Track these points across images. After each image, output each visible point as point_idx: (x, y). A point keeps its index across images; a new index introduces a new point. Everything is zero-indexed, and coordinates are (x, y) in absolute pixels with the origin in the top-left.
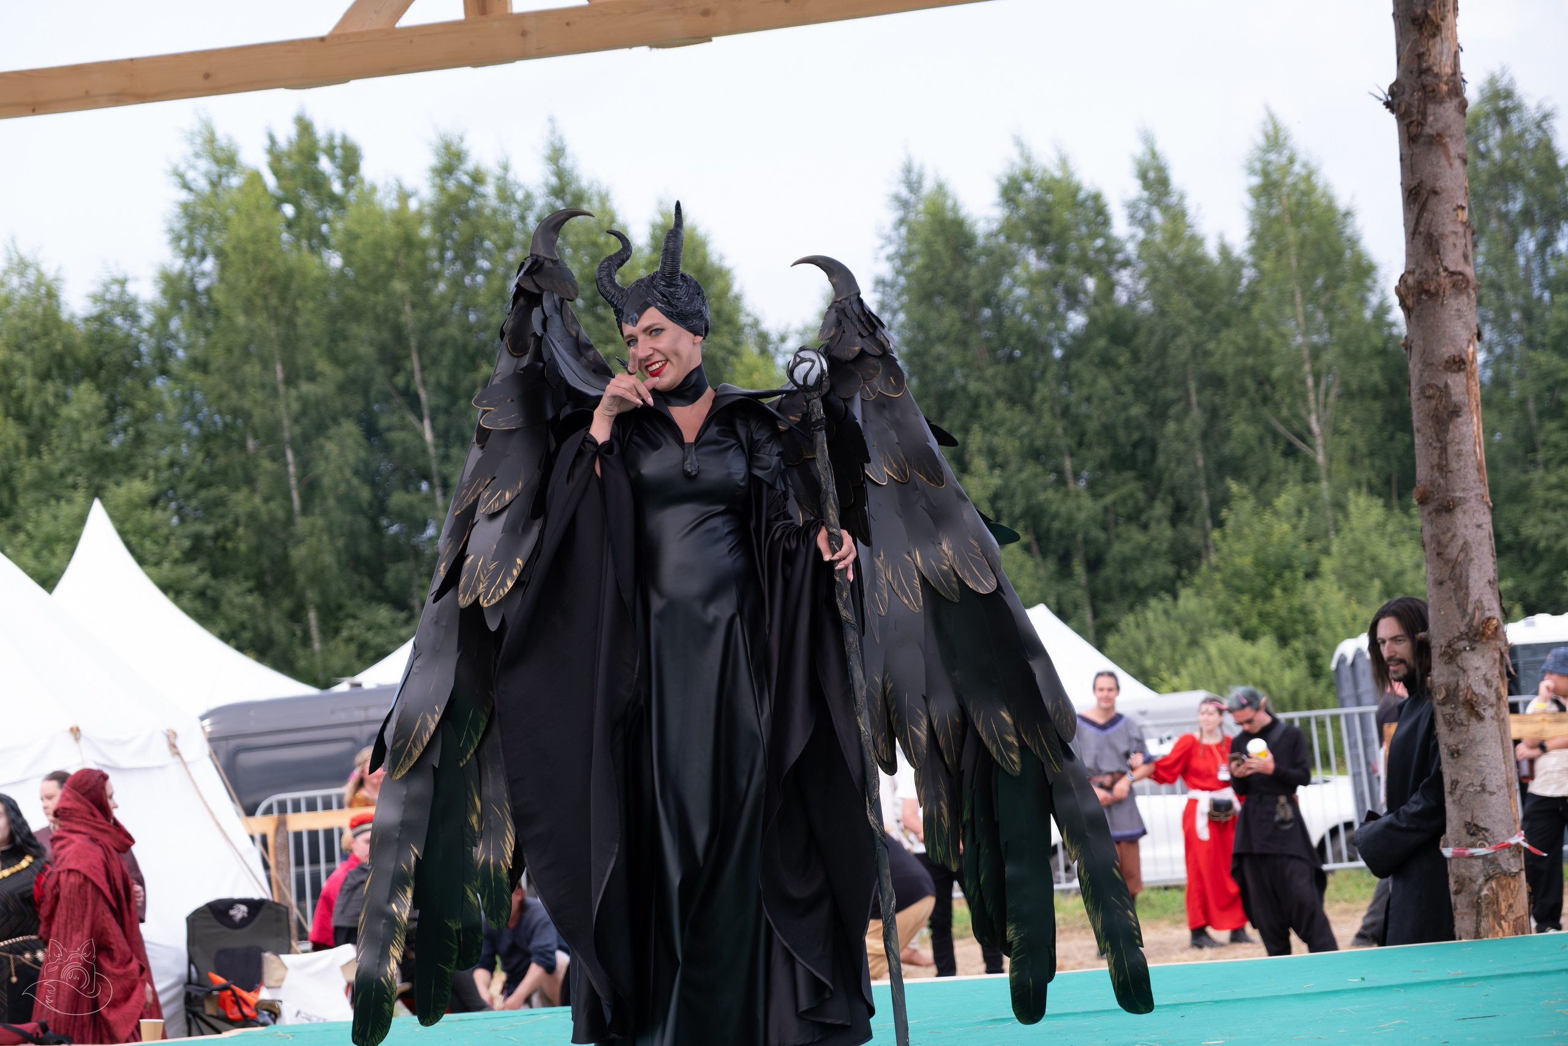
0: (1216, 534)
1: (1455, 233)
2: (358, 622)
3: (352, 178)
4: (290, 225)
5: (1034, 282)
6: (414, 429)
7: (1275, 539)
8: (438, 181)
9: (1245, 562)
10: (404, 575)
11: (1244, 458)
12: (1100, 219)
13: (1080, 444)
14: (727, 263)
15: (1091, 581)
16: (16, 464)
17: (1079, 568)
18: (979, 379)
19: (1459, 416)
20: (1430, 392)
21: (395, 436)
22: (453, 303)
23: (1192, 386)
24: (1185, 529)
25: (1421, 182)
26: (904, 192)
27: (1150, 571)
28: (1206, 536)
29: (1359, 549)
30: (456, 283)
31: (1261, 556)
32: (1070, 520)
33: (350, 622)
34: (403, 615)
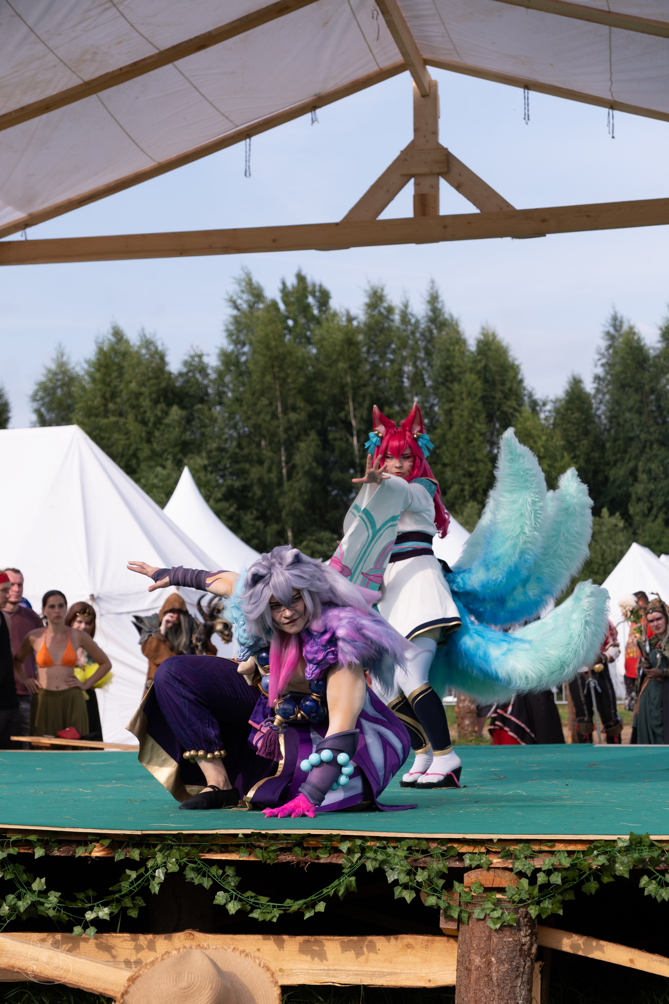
2: (314, 538)
3: (324, 308)
4: (290, 330)
6: (348, 440)
8: (370, 311)
10: (337, 516)
14: (517, 363)
21: (338, 444)
22: (372, 376)
26: (612, 331)
30: (374, 365)
33: (309, 537)
34: (335, 536)
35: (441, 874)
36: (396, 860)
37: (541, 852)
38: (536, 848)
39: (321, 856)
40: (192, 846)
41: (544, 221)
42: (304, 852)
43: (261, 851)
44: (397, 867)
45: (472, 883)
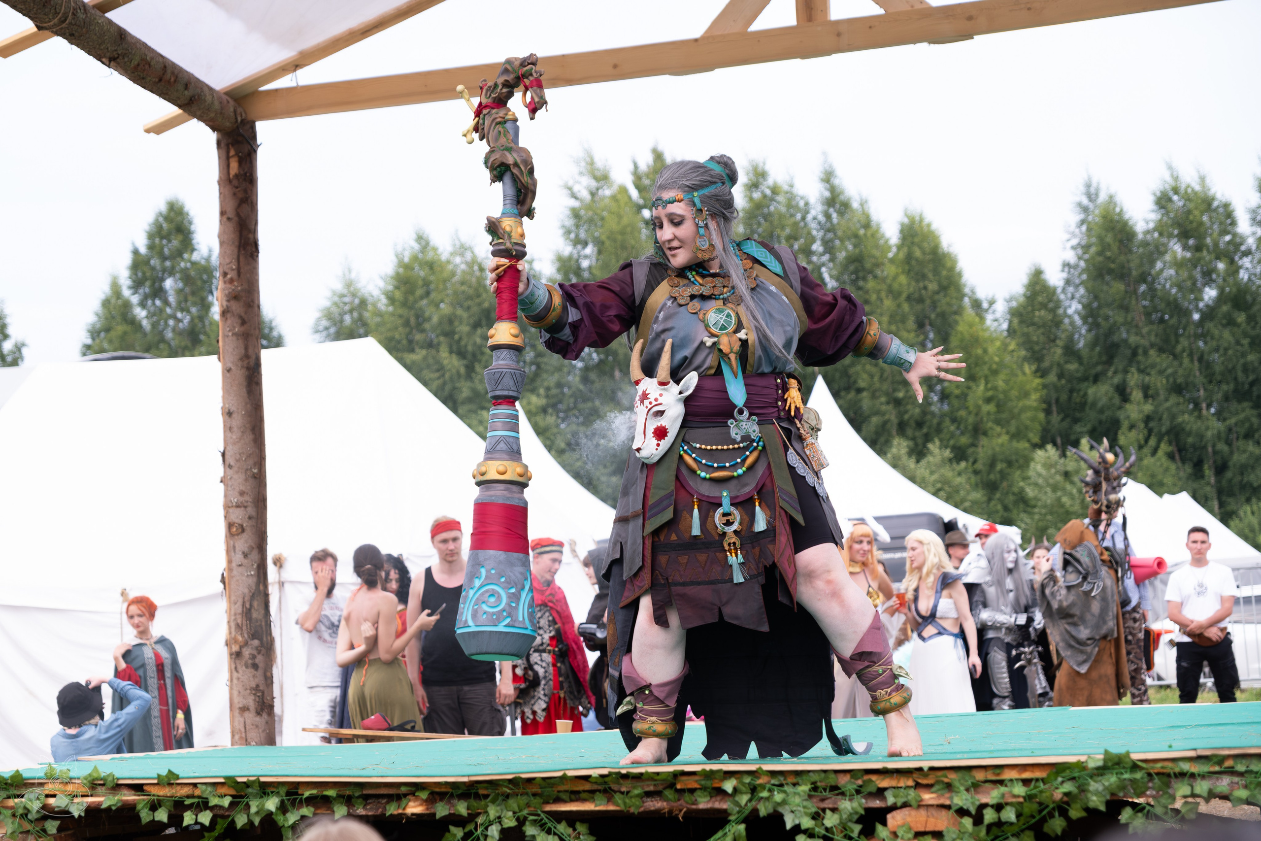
5: (1179, 265)
12: (1229, 221)
16: (458, 385)
17: (1208, 472)
18: (1137, 334)
26: (1085, 201)
32: (1201, 437)
35: (856, 817)
36: (797, 800)
37: (986, 782)
38: (980, 776)
39: (699, 799)
40: (534, 795)
41: (970, 18)
42: (676, 796)
43: (622, 796)
44: (799, 808)
45: (897, 825)
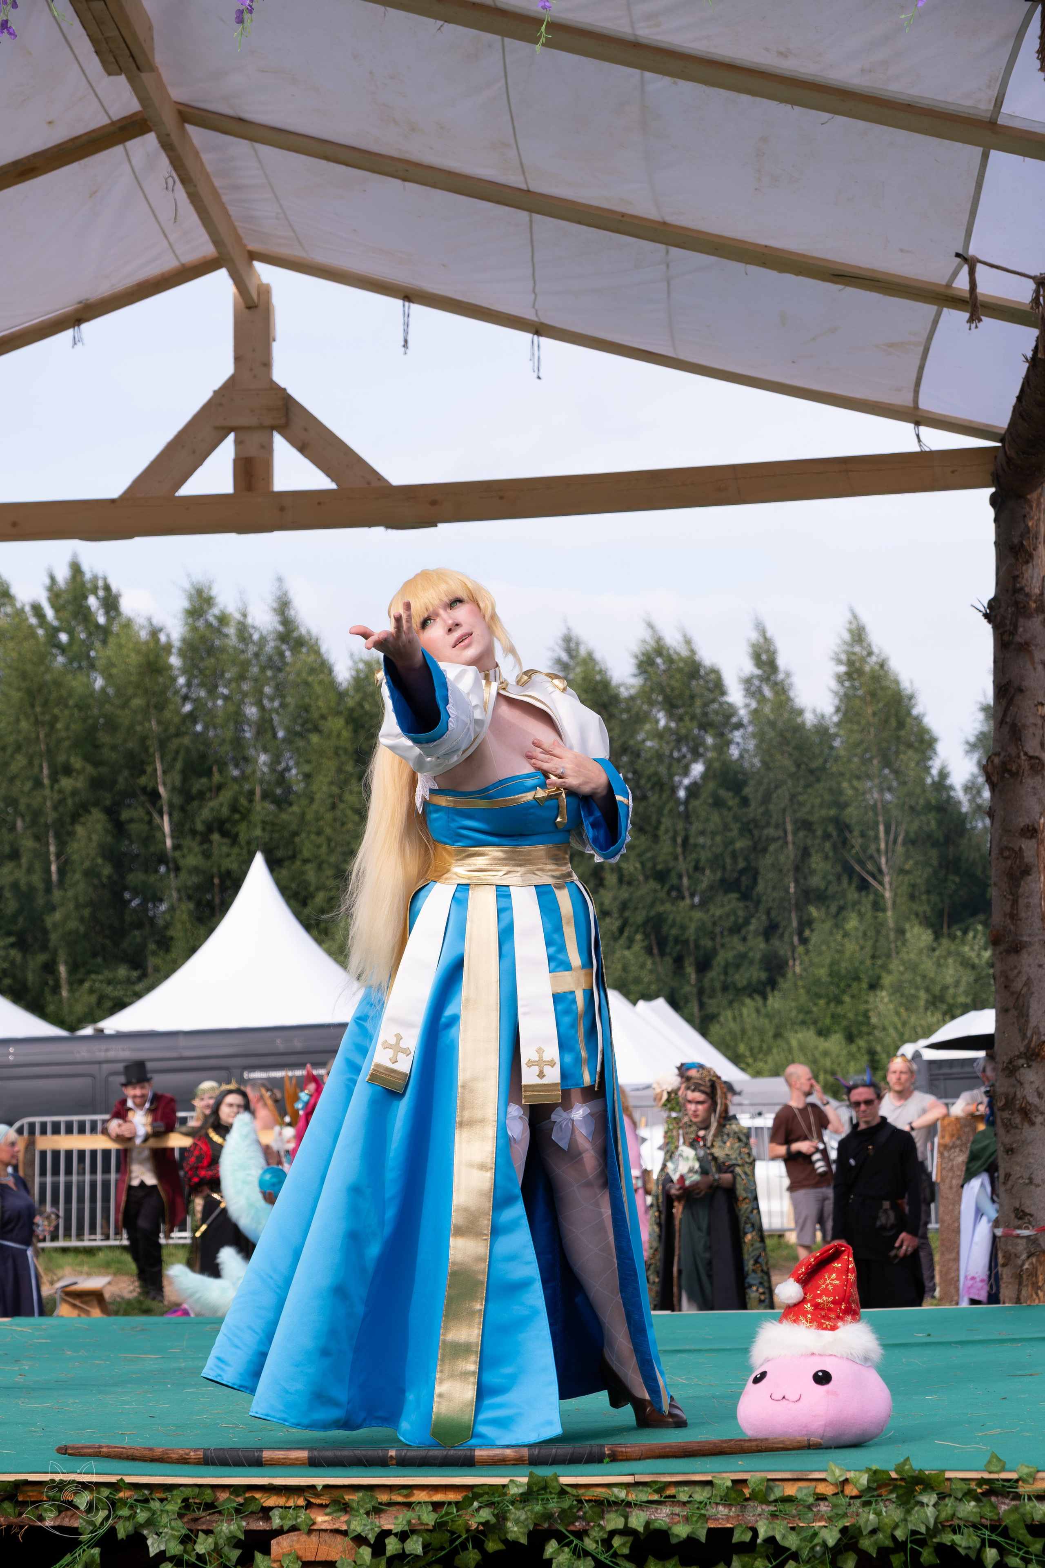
0: (801, 949)
1: (1035, 725)
2: (100, 977)
3: (113, 613)
4: (64, 649)
5: (662, 735)
6: (154, 822)
7: (848, 954)
8: (190, 620)
9: (822, 973)
10: (139, 940)
11: (826, 888)
12: (718, 688)
13: (696, 868)
15: (700, 980)
17: (690, 969)
19: (1029, 875)
20: (1006, 853)
23: (789, 827)
24: (776, 942)
25: (1010, 681)
26: (564, 656)
27: (747, 975)
28: (793, 951)
29: (913, 967)
30: (198, 704)
31: (836, 968)
32: (684, 929)
33: (93, 976)
35: (234, 1541)
36: (165, 1520)
37: (390, 1504)
38: (384, 1497)
39: (44, 1515)
41: (434, 503)
42: (17, 1510)
44: (165, 1530)
45: (284, 1554)
